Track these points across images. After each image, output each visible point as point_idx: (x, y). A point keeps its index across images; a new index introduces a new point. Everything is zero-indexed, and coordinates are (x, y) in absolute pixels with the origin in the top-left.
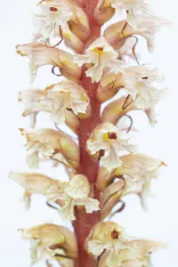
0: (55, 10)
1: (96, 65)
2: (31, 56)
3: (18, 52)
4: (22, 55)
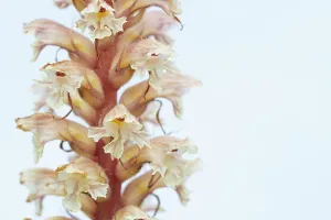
0: (63, 75)
1: (116, 139)
2: (35, 130)
3: (20, 127)
4: (25, 130)
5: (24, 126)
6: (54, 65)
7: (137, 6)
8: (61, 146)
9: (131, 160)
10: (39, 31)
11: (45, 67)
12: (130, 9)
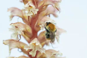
5: (5, 43)
6: (14, 24)
7: (44, 4)
8: (18, 50)
9: (40, 56)
10: (12, 11)
11: (11, 24)
12: (42, 5)
